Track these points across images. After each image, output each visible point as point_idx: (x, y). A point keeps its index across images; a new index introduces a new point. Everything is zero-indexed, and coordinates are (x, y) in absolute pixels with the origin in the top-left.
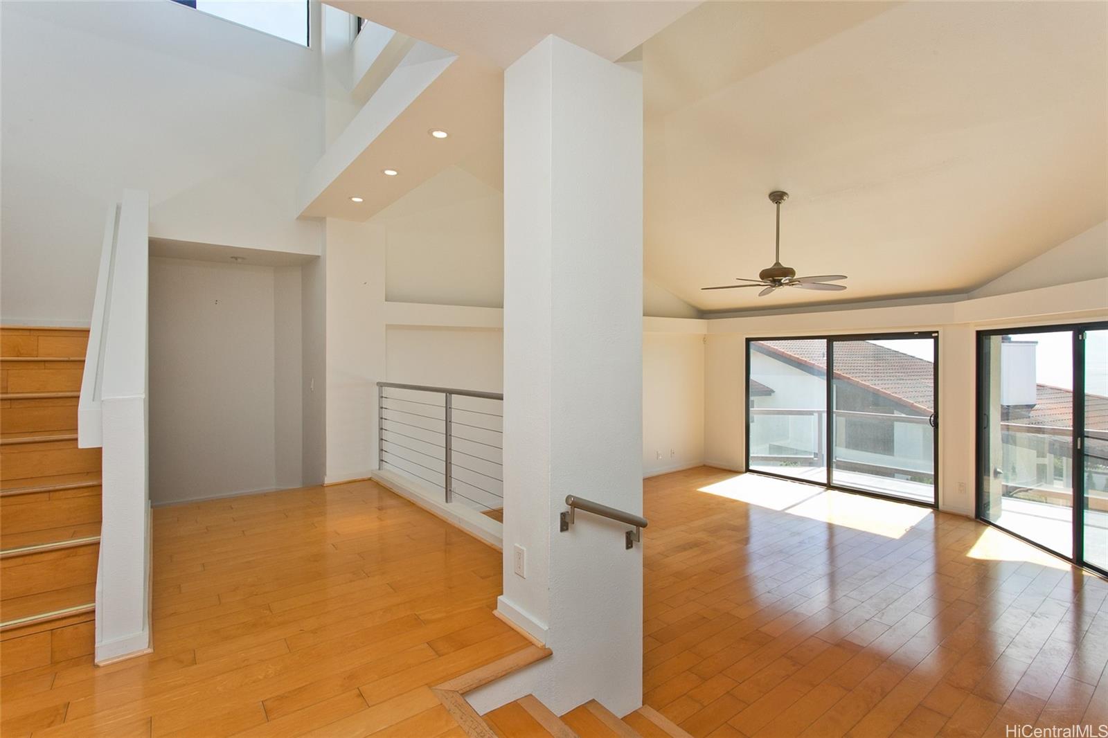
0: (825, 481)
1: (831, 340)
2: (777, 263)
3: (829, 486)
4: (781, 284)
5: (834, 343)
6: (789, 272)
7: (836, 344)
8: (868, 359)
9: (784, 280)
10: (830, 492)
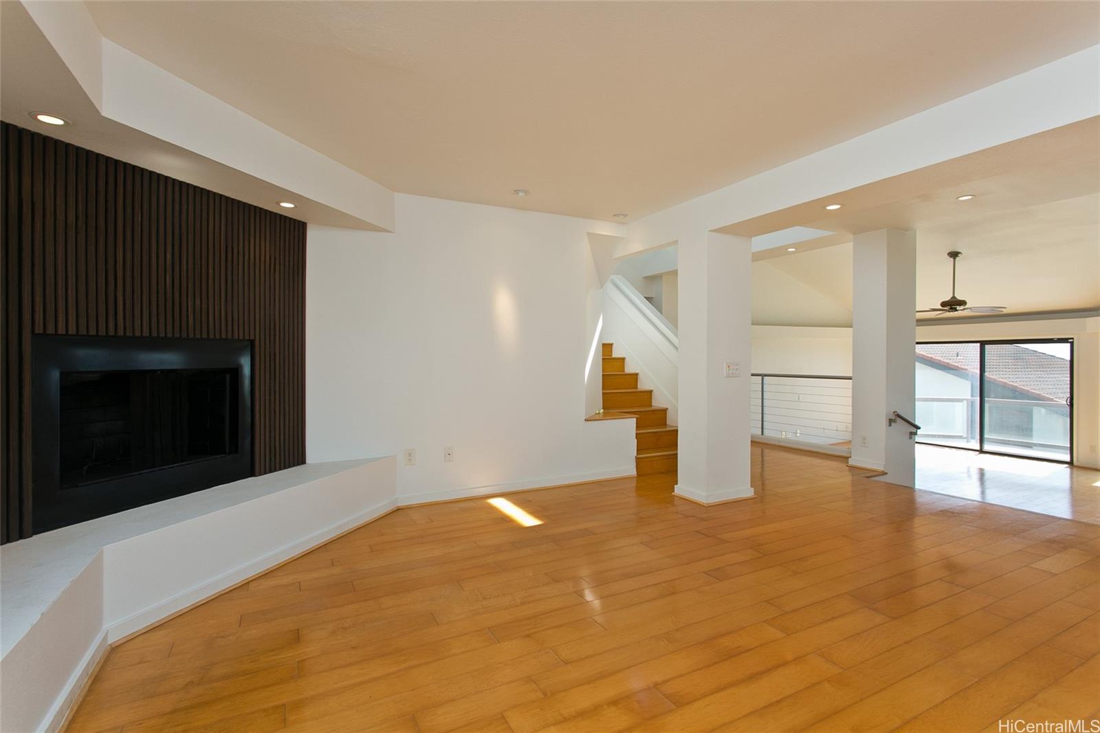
0: (978, 448)
1: (983, 344)
2: (954, 297)
3: (981, 451)
4: (957, 310)
5: (986, 346)
6: (963, 303)
7: (987, 347)
8: (1004, 358)
9: (958, 308)
10: (982, 455)
